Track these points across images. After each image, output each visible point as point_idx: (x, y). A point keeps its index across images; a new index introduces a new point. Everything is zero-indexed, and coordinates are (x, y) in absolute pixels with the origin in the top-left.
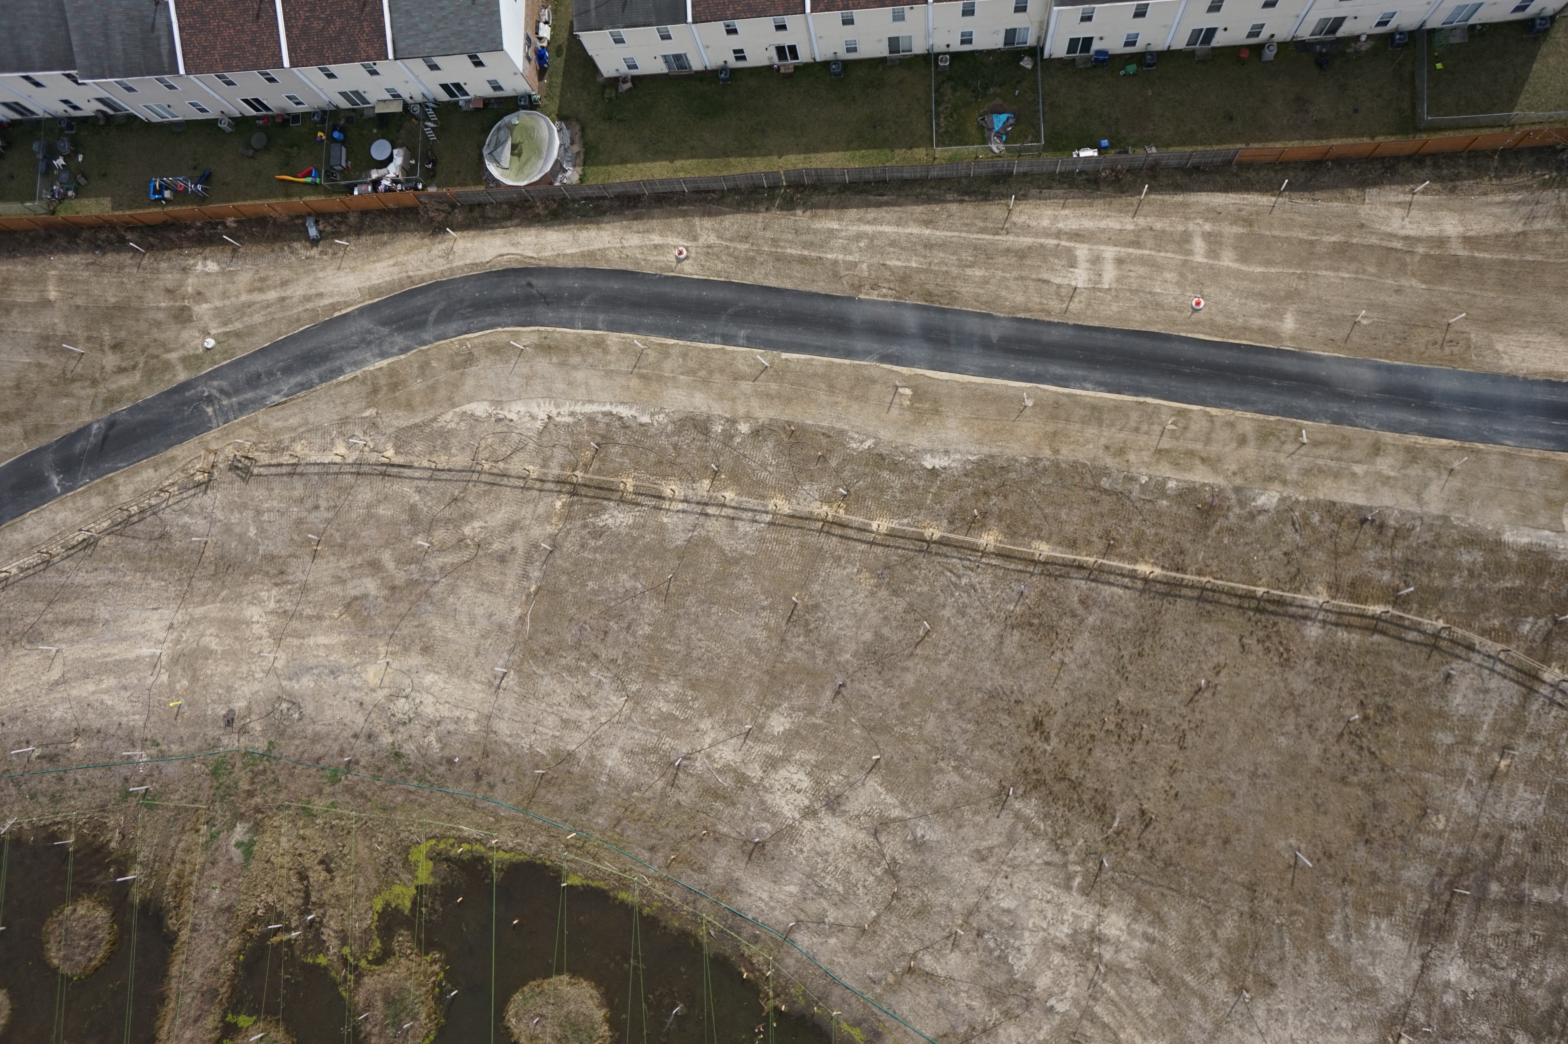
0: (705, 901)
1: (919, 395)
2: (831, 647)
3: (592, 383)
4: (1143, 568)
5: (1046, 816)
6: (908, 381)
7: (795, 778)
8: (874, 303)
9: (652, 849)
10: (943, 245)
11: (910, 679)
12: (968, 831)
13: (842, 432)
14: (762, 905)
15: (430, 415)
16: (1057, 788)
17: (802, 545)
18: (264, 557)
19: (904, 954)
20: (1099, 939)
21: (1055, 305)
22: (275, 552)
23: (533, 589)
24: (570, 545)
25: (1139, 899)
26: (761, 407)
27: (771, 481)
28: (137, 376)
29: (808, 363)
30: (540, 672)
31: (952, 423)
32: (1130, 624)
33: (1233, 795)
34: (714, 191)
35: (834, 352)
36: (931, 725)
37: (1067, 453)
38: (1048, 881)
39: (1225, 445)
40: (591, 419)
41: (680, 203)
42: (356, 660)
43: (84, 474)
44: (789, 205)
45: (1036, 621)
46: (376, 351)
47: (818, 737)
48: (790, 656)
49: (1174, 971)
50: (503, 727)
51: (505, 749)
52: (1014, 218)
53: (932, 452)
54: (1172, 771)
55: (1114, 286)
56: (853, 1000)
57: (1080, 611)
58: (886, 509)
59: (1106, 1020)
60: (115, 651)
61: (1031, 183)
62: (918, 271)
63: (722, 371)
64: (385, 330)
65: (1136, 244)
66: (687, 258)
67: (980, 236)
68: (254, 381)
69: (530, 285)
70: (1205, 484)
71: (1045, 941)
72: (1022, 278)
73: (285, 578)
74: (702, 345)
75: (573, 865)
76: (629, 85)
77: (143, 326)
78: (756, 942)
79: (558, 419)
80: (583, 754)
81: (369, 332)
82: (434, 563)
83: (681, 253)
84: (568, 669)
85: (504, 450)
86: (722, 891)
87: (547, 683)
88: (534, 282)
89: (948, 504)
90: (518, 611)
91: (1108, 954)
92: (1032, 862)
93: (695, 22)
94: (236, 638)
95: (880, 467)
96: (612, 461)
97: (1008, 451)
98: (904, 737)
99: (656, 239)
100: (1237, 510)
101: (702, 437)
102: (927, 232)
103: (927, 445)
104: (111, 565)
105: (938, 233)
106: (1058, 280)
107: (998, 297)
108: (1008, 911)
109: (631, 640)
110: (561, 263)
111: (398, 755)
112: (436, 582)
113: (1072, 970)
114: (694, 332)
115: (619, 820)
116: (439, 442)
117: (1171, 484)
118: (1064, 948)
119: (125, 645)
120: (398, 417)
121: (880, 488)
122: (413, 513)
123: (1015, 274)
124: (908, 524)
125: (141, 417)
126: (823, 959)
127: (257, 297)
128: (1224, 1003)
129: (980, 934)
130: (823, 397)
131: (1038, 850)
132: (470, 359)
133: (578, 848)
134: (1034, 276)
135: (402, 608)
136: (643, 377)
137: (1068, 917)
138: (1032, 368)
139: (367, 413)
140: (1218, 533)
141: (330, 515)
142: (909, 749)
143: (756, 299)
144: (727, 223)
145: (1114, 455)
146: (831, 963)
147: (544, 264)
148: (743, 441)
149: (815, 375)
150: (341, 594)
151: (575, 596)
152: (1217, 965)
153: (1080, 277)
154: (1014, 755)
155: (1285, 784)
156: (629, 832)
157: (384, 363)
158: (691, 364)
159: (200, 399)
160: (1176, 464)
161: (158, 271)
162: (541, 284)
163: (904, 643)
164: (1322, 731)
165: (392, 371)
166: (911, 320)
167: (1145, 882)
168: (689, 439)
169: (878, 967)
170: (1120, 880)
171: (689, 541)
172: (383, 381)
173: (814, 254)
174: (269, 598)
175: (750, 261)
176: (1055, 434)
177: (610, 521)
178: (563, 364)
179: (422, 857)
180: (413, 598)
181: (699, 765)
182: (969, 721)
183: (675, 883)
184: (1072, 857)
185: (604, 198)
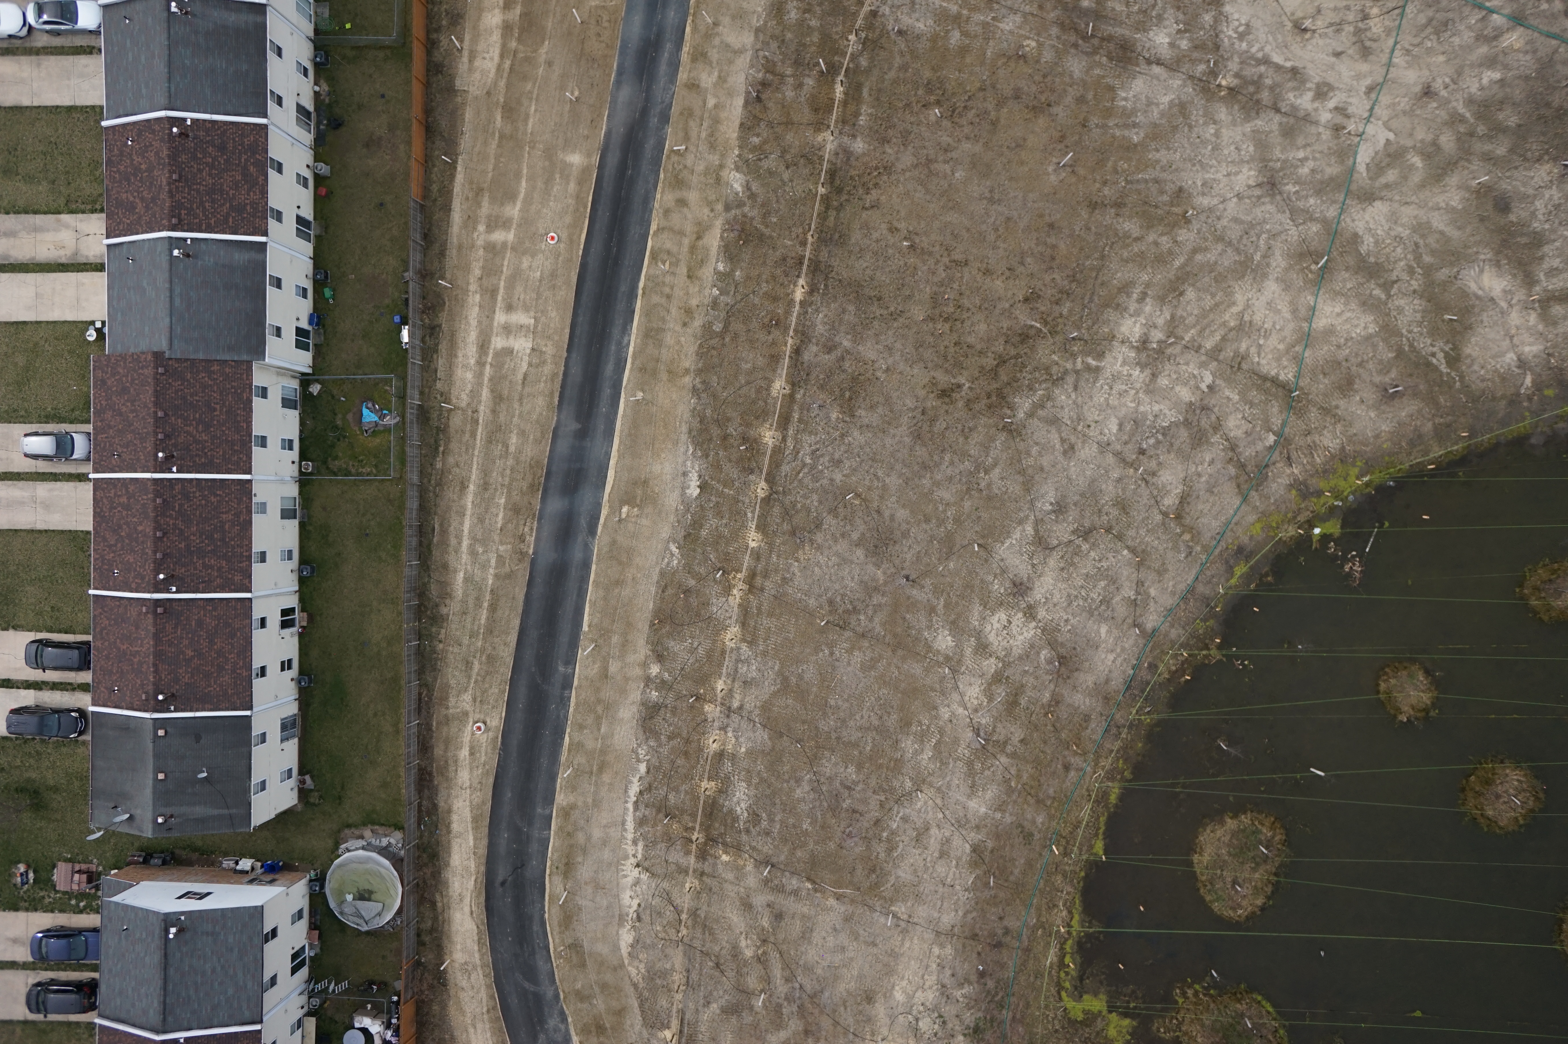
0: (1118, 716)
1: (629, 500)
2: (870, 588)
3: (604, 822)
4: (799, 294)
5: (1031, 388)
6: (615, 509)
7: (996, 625)
8: (537, 539)
9: (1067, 768)
10: (485, 473)
11: (902, 514)
12: (1045, 461)
13: (662, 574)
14: (1120, 660)
15: (630, 991)
16: (1004, 378)
17: (771, 615)
19: (1164, 524)
20: (1144, 342)
21: (548, 369)
23: (810, 886)
24: (766, 847)
25: (1107, 306)
26: (635, 652)
27: (707, 644)
29: (593, 604)
30: (892, 879)
31: (657, 468)
32: (851, 308)
33: (1009, 219)
34: (420, 694)
35: (584, 579)
36: (946, 494)
37: (689, 362)
38: (1092, 388)
39: (686, 218)
40: (641, 822)
41: (429, 728)
44: (438, 620)
45: (847, 394)
47: (957, 603)
48: (878, 629)
49: (1171, 275)
50: (948, 919)
51: (970, 916)
52: (463, 404)
53: (684, 488)
54: (987, 272)
55: (532, 314)
56: (1208, 573)
57: (838, 352)
58: (738, 533)
59: (1218, 338)
61: (430, 387)
62: (509, 496)
63: (598, 690)
64: (542, 1036)
65: (494, 292)
66: (485, 723)
67: (479, 437)
69: (503, 884)
70: (722, 237)
71: (1148, 392)
72: (521, 400)
74: (571, 710)
75: (1085, 848)
76: (307, 778)
78: (1156, 667)
79: (640, 856)
80: (974, 837)
82: (782, 988)
83: (479, 728)
84: (890, 850)
85: (669, 913)
86: (1107, 699)
87: (904, 873)
88: (500, 878)
89: (734, 473)
90: (832, 902)
91: (1157, 335)
92: (1074, 402)
93: (250, 708)
95: (697, 538)
96: (683, 802)
97: (685, 416)
98: (957, 521)
99: (464, 753)
100: (746, 209)
101: (662, 711)
102: (472, 487)
103: (677, 493)
105: (473, 477)
106: (525, 366)
107: (537, 422)
108: (1121, 426)
109: (860, 787)
110: (483, 851)
111: (977, 1030)
112: (801, 988)
113: (1174, 368)
114: (558, 717)
115: (1038, 801)
116: (659, 982)
117: (721, 267)
118: (1153, 375)
120: (632, 1025)
121: (717, 539)
122: (731, 1010)
123: (516, 405)
124: (753, 512)
126: (1170, 601)
128: (1199, 232)
129: (1142, 452)
130: (626, 592)
131: (1063, 397)
132: (575, 947)
133: (1068, 842)
134: (519, 388)
135: (826, 1023)
136: (601, 769)
137: (1125, 370)
138: (607, 391)
140: (767, 226)
142: (969, 516)
143: (529, 655)
144: (453, 682)
145: (693, 318)
146: (1173, 593)
147: (483, 869)
148: (668, 670)
149: (605, 599)
151: (816, 843)
152: (1165, 238)
153: (522, 345)
154: (974, 417)
155: (999, 174)
156: (1051, 791)
158: (590, 720)
160: (702, 262)
162: (502, 873)
163: (866, 519)
164: (949, 140)
165: (584, 1032)
166: (556, 505)
167: (1091, 300)
168: (664, 724)
169: (1176, 548)
170: (1090, 322)
171: (764, 726)
173: (488, 597)
175: (491, 660)
176: (670, 372)
177: (743, 805)
178: (584, 851)
179: (1079, 1006)
180: (816, 1012)
181: (985, 720)
182: (942, 458)
183: (1100, 746)
184: (1069, 366)
185: (420, 805)
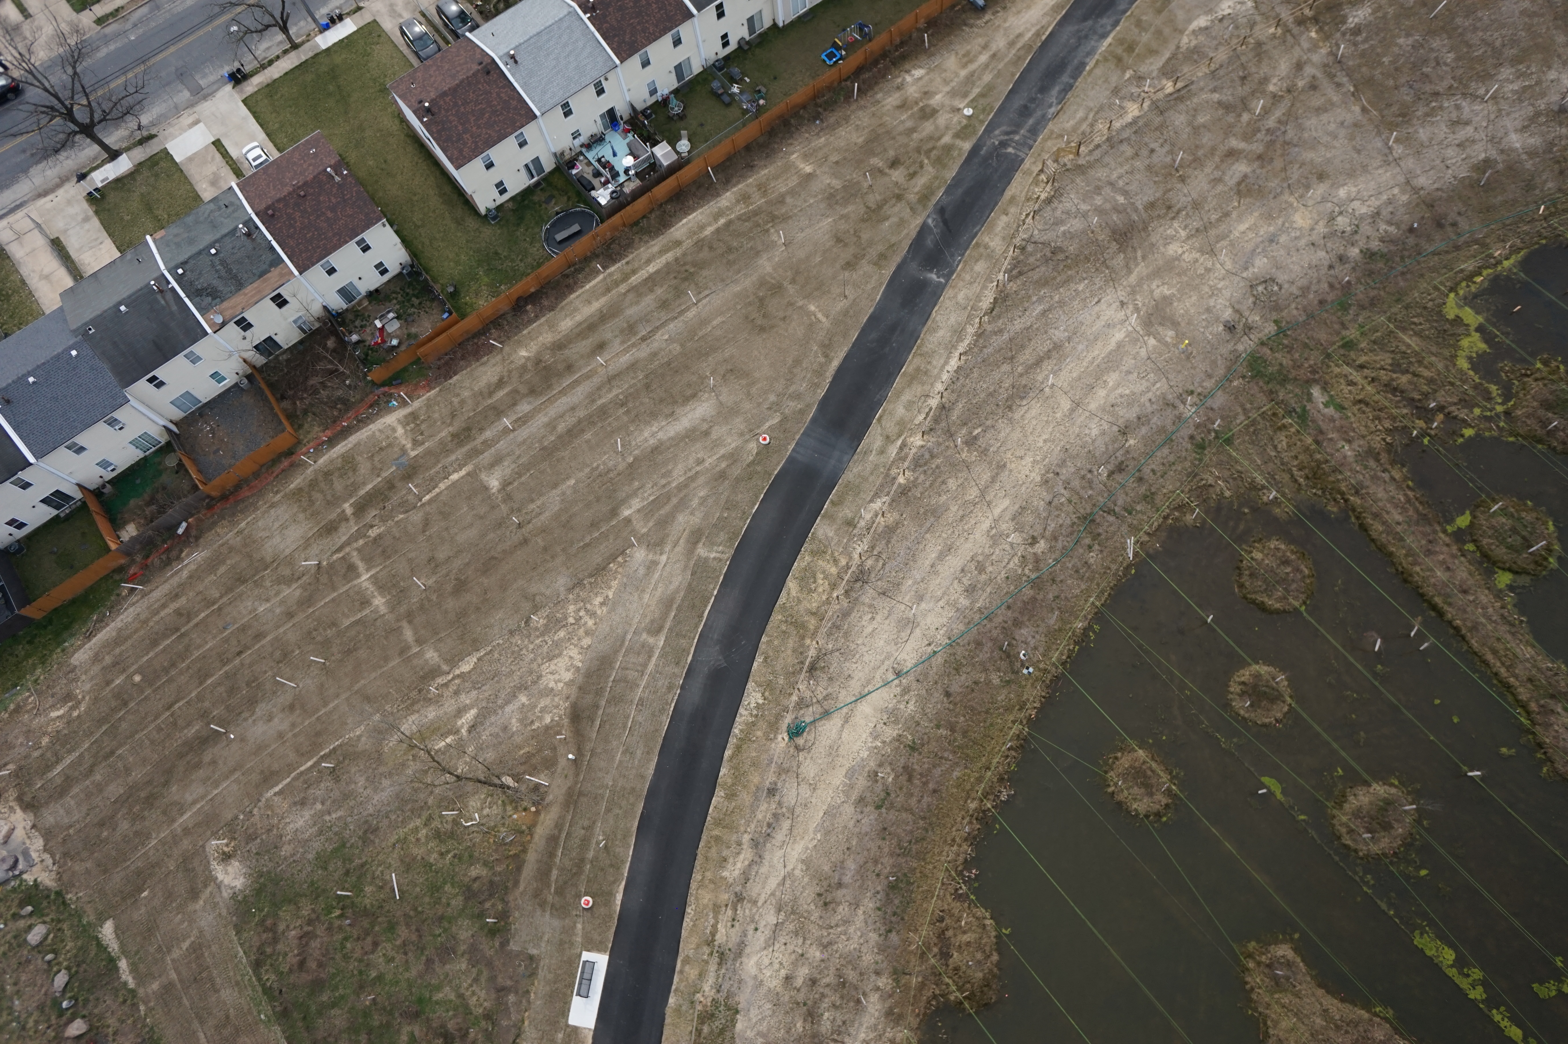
15: (1172, 47)
18: (1146, 208)
22: (1152, 199)
23: (1352, 89)
24: (1347, 50)
28: (930, 170)
42: (1280, 222)
43: (952, 256)
46: (1096, 37)
51: (1440, 193)
60: (1097, 352)
64: (1090, 23)
68: (1025, 112)
73: (1175, 209)
77: (902, 140)
80: (1493, 154)
81: (1078, 31)
82: (1271, 123)
84: (1427, 115)
87: (1423, 133)
90: (1357, 109)
94: (1179, 275)
104: (1034, 299)
111: (1372, 256)
112: (1285, 132)
119: (1100, 344)
120: (1151, 64)
122: (1224, 105)
125: (960, 191)
127: (972, 67)
133: (1555, 213)
135: (1278, 164)
139: (1127, 76)
141: (1167, 147)
150: (1226, 189)
151: (1383, 73)
157: (1109, 40)
159: (996, 148)
161: (878, 102)
165: (1120, 41)
172: (1119, 51)
174: (1177, 232)
177: (1356, 20)
179: (1457, 310)
180: (1279, 152)
